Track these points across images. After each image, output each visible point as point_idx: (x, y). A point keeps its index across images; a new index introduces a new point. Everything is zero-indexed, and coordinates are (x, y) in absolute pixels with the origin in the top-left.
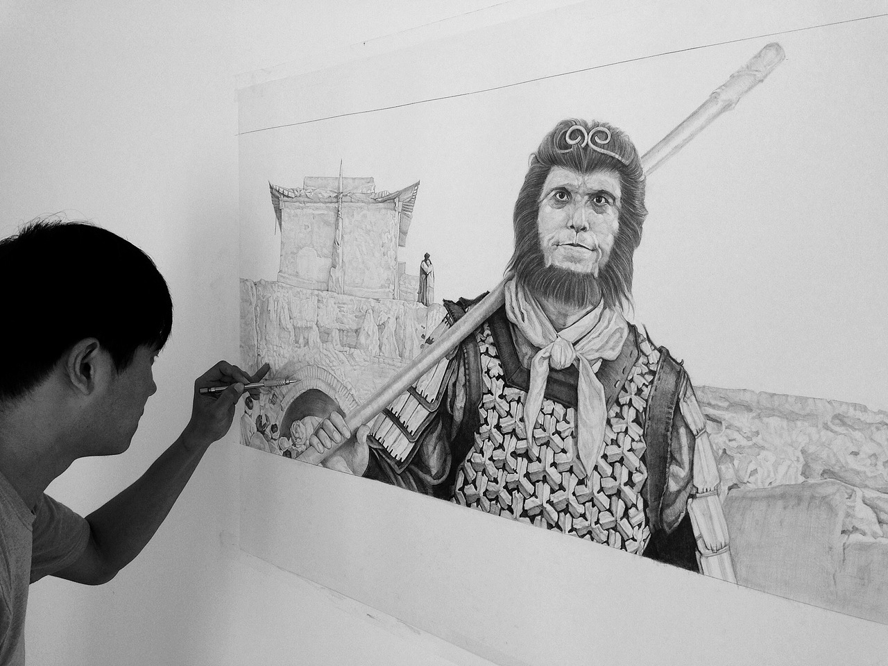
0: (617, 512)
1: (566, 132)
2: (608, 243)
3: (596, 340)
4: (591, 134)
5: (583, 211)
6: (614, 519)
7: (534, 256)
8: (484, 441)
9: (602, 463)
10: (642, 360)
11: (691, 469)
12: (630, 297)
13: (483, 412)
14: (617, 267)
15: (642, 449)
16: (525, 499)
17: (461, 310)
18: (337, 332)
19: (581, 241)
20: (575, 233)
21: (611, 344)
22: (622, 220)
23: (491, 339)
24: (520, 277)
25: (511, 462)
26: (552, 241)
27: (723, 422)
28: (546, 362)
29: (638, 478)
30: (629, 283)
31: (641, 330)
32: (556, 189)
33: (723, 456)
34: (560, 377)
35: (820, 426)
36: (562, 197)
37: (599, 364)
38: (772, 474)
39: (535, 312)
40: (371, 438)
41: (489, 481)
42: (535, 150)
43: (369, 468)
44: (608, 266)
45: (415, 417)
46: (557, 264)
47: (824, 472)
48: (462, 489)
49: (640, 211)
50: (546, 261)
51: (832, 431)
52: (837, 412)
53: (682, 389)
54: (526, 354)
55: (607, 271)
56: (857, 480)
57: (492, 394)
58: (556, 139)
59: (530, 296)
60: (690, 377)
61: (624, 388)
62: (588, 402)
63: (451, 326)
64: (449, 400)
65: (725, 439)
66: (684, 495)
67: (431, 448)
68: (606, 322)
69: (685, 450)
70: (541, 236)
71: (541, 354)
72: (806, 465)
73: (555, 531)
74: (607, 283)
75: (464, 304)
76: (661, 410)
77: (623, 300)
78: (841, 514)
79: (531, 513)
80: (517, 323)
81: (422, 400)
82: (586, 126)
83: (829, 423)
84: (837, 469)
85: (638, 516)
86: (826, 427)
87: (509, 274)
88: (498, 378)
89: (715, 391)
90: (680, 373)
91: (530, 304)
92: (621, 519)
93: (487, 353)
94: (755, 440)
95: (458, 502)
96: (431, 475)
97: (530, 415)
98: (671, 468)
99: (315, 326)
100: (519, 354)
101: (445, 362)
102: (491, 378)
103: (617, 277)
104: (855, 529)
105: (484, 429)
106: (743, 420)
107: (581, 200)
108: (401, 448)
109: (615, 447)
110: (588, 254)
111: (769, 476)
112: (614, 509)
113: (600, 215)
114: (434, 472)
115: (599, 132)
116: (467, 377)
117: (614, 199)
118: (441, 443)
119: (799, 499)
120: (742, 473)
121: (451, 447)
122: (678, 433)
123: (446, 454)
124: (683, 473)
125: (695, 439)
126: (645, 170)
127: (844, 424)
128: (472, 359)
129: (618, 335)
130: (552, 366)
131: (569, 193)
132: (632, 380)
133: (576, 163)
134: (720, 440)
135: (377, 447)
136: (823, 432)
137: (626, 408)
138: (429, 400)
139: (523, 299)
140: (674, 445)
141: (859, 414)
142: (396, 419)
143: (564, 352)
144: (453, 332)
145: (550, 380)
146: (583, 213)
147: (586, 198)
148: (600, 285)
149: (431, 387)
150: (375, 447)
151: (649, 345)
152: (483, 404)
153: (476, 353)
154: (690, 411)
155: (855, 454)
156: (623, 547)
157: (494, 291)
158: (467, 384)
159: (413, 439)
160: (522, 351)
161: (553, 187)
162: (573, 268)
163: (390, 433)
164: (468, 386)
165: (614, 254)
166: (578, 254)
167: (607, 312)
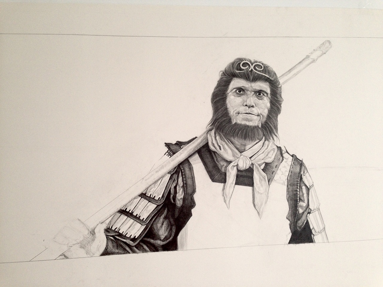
2: (265, 112)
3: (261, 155)
4: (254, 65)
7: (225, 118)
11: (308, 202)
12: (277, 135)
14: (270, 123)
17: (178, 148)
19: (252, 112)
20: (248, 108)
21: (269, 155)
24: (217, 129)
26: (236, 112)
28: (235, 168)
30: (276, 128)
31: (283, 148)
32: (236, 88)
34: (244, 174)
36: (240, 92)
37: (264, 165)
39: (227, 145)
40: (108, 230)
42: (223, 69)
44: (266, 122)
45: (146, 210)
46: (239, 122)
49: (280, 99)
50: (233, 121)
53: (303, 170)
54: (224, 165)
55: (265, 124)
58: (235, 66)
59: (224, 138)
62: (258, 183)
63: (171, 157)
64: (172, 196)
66: (306, 213)
68: (266, 147)
69: (305, 195)
70: (229, 109)
71: (232, 164)
74: (266, 129)
75: (180, 144)
76: (294, 181)
77: (274, 136)
80: (216, 151)
81: (150, 199)
90: (301, 164)
91: (224, 141)
96: (161, 240)
97: (227, 194)
98: (300, 203)
100: (219, 166)
101: (168, 176)
103: (271, 127)
107: (251, 94)
108: (134, 230)
110: (255, 117)
113: (261, 101)
114: (162, 237)
116: (185, 182)
117: (267, 94)
121: (174, 221)
122: (302, 188)
123: (172, 226)
126: (281, 83)
128: (187, 172)
129: (273, 151)
130: (239, 169)
131: (243, 90)
133: (246, 77)
135: (114, 234)
138: (157, 198)
139: (220, 139)
142: (129, 214)
143: (245, 162)
144: (173, 160)
145: (237, 176)
146: (252, 99)
147: (253, 93)
148: (262, 131)
149: (158, 192)
150: (112, 235)
151: (287, 154)
154: (307, 179)
157: (200, 137)
158: (185, 185)
159: (145, 223)
160: (220, 164)
161: (234, 87)
162: (248, 123)
163: (125, 224)
164: (185, 186)
165: (269, 117)
166: (250, 118)
167: (267, 142)
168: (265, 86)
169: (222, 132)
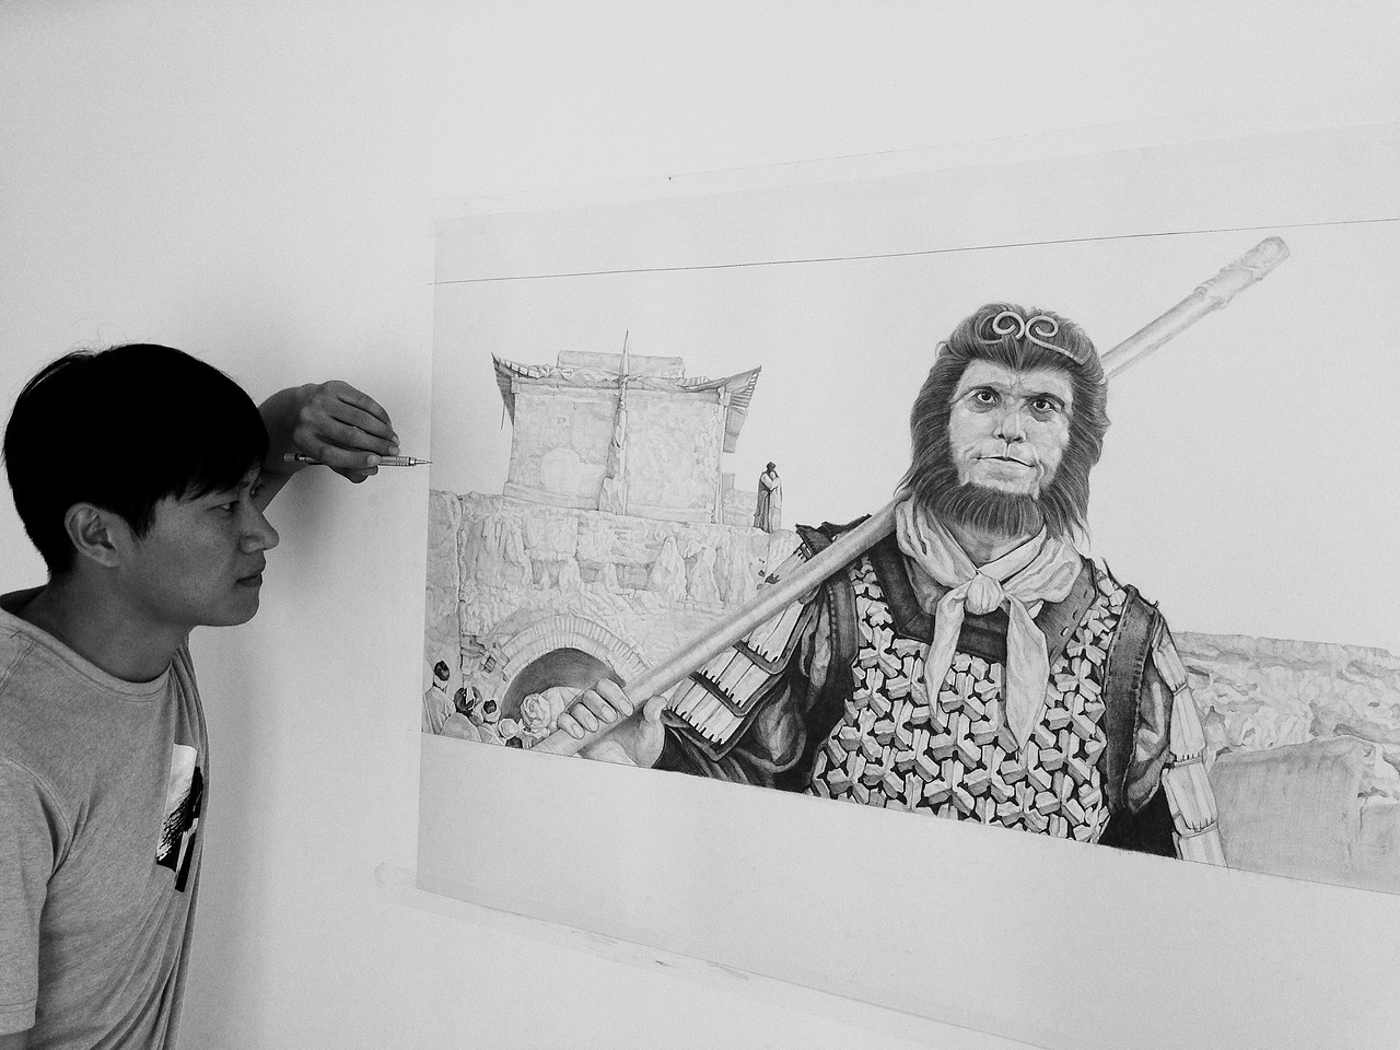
0: (1061, 792)
1: (993, 318)
2: (1054, 458)
3: (1034, 577)
4: (1029, 323)
5: (1018, 417)
6: (1057, 800)
7: (943, 470)
8: (860, 711)
9: (1042, 731)
10: (1101, 601)
11: (1168, 733)
12: (1084, 525)
13: (859, 673)
14: (1067, 487)
15: (1099, 711)
16: (925, 783)
17: (825, 539)
18: (614, 567)
19: (1014, 455)
20: (1006, 444)
21: (1057, 582)
22: (1073, 429)
23: (873, 577)
24: (921, 497)
25: (905, 736)
26: (971, 453)
27: (1211, 675)
28: (960, 606)
29: (1093, 748)
30: (1083, 507)
31: (1099, 565)
32: (977, 388)
33: (1211, 715)
34: (981, 624)
35: (1333, 675)
36: (986, 398)
37: (1039, 607)
38: (1273, 734)
39: (943, 541)
40: (668, 713)
41: (867, 762)
42: (946, 337)
43: (664, 754)
44: (1054, 486)
45: (746, 682)
46: (977, 481)
47: (1338, 727)
48: (823, 776)
49: (1098, 421)
50: (960, 476)
51: (1347, 680)
52: (1353, 658)
53: (1157, 636)
54: (929, 595)
55: (1052, 492)
56: (1377, 734)
57: (875, 649)
58: (978, 326)
59: (936, 522)
60: (1167, 621)
61: (1074, 637)
62: (1022, 656)
63: (807, 559)
64: (803, 658)
65: (1213, 694)
66: (1157, 765)
67: (771, 724)
68: (1050, 555)
69: (1160, 710)
70: (954, 446)
71: (951, 595)
72: (1316, 721)
73: (970, 822)
74: (1051, 507)
75: (830, 531)
76: (1128, 663)
77: (1075, 527)
78: (1358, 775)
79: (934, 801)
80: (914, 556)
81: (757, 658)
82: (1022, 313)
83: (1344, 671)
84: (1353, 723)
85: (1092, 795)
86: (1340, 675)
87: (901, 493)
88: (883, 628)
89: (1200, 637)
90: (1154, 617)
91: (936, 531)
92: (1068, 800)
93: (866, 594)
94: (1252, 694)
95: (817, 793)
96: (772, 760)
97: (934, 674)
98: (1139, 732)
99: (572, 561)
100: (918, 596)
101: (798, 608)
102: (872, 627)
103: (1066, 500)
104: (1375, 791)
105: (860, 694)
106: (1238, 672)
107: (1016, 404)
108: (719, 725)
109: (1060, 710)
110: (1023, 471)
111: (1269, 736)
112: (1057, 788)
113: (1043, 424)
114: (776, 755)
115: (1041, 322)
116: (834, 627)
117: (1063, 405)
118: (789, 715)
119: (1307, 761)
120: (1235, 735)
121: (804, 721)
122: (1150, 689)
123: (798, 731)
124: (1156, 738)
125: (1172, 697)
126: (1106, 373)
127: (1361, 671)
128: (842, 602)
129: (1067, 571)
130: (969, 610)
131: (996, 394)
132: (1085, 627)
133: (1007, 358)
134: (1206, 696)
135: (680, 726)
136: (1337, 682)
137: (1077, 661)
138: (770, 658)
139: (925, 525)
140: (1145, 704)
141: (1379, 659)
142: (712, 687)
143: (988, 592)
144: (812, 568)
145: (965, 629)
146: (1018, 419)
147: (1023, 401)
148: (1041, 509)
149: (773, 641)
150: (675, 726)
151: (1111, 584)
152: (860, 661)
153: (848, 595)
154: (1168, 664)
155: (1375, 705)
156: (1071, 834)
157: (879, 515)
158: (834, 635)
159: (742, 712)
160: (922, 591)
161: (973, 385)
162: (1002, 486)
163: (701, 706)
164: (834, 637)
165: (1062, 472)
166: (1009, 470)
167: (1052, 543)
168: (1059, 384)
169: (933, 507)
